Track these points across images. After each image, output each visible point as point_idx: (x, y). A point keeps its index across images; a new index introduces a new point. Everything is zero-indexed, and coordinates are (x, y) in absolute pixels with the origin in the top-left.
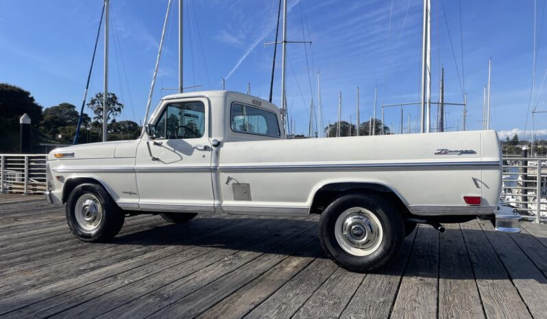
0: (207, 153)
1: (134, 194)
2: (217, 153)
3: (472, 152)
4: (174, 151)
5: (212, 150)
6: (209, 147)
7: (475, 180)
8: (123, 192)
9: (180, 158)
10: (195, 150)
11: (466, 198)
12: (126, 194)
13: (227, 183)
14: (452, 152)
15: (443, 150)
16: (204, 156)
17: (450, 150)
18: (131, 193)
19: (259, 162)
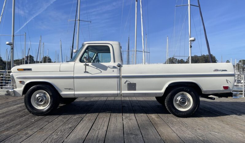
0: (115, 70)
1: (72, 89)
2: (120, 70)
3: (226, 70)
4: (97, 69)
5: (117, 68)
6: (115, 67)
7: (227, 80)
8: (65, 89)
9: (100, 72)
10: (108, 68)
11: (224, 87)
12: (67, 90)
13: (125, 83)
14: (219, 70)
15: (216, 70)
16: (113, 71)
17: (218, 69)
18: (70, 89)
19: (141, 73)
